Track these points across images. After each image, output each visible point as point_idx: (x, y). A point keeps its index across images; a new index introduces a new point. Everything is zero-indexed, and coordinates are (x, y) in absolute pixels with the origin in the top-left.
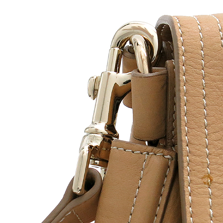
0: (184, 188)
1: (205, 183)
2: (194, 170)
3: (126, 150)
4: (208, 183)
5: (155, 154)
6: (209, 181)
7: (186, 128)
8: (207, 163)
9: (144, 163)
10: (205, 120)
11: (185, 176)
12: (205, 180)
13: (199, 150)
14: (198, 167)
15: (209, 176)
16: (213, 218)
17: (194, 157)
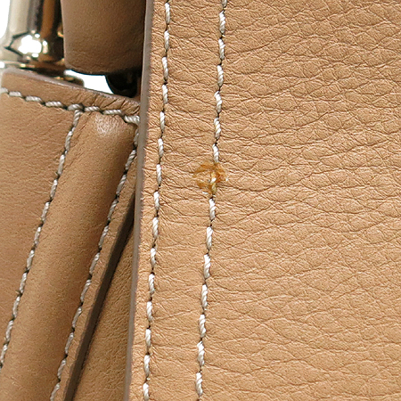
0: (142, 195)
1: (201, 186)
2: (175, 150)
3: (28, 99)
4: (210, 187)
5: (102, 112)
6: (214, 180)
7: (166, 34)
8: (214, 132)
9: (70, 133)
10: (221, 15)
11: (149, 163)
12: (203, 179)
13: (195, 97)
14: (188, 141)
15: (214, 168)
16: (211, 280)
17: (178, 114)
